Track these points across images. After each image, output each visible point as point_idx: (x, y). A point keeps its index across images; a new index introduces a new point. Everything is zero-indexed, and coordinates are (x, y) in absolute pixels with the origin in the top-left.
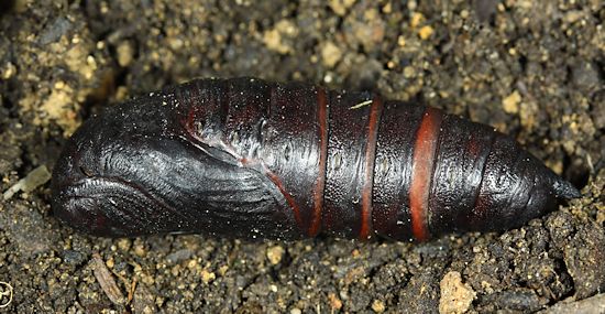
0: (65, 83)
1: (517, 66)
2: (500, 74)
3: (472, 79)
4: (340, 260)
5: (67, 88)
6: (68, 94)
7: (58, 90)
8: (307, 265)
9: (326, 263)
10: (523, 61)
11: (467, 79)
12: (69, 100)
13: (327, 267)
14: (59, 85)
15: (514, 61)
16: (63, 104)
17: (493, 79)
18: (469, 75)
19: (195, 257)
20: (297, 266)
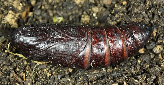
0: (12, 11)
1: (151, 16)
2: (145, 19)
3: (137, 19)
4: (90, 73)
5: (13, 13)
6: (13, 14)
7: (10, 13)
8: (80, 73)
9: (86, 73)
10: (153, 14)
11: (135, 19)
12: (13, 16)
13: (86, 75)
14: (10, 12)
15: (150, 15)
16: (11, 18)
17: (143, 20)
18: (136, 18)
19: (46, 68)
20: (77, 73)
